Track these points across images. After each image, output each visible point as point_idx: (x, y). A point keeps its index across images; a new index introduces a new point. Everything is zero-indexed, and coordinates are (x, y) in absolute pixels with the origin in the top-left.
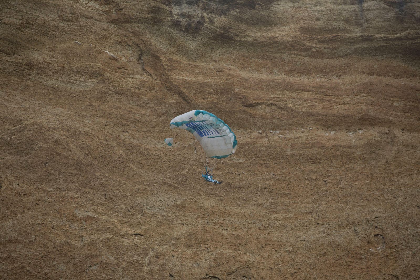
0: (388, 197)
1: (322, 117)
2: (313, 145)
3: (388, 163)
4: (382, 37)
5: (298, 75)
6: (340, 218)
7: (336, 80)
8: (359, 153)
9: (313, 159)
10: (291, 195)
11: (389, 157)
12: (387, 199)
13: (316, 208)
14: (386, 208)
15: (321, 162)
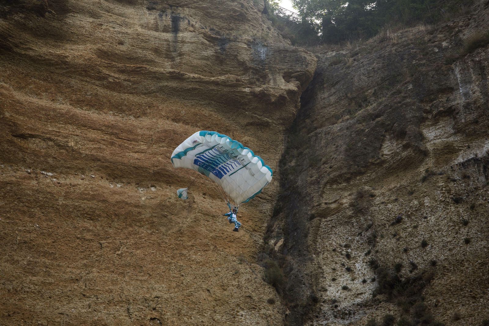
0: (175, 274)
1: (109, 164)
2: (93, 197)
3: (180, 232)
4: (196, 77)
5: (87, 107)
6: (111, 292)
7: (133, 121)
8: (148, 215)
9: (89, 215)
10: (55, 255)
11: (182, 225)
12: (173, 276)
13: (85, 276)
14: (169, 287)
15: (100, 219)
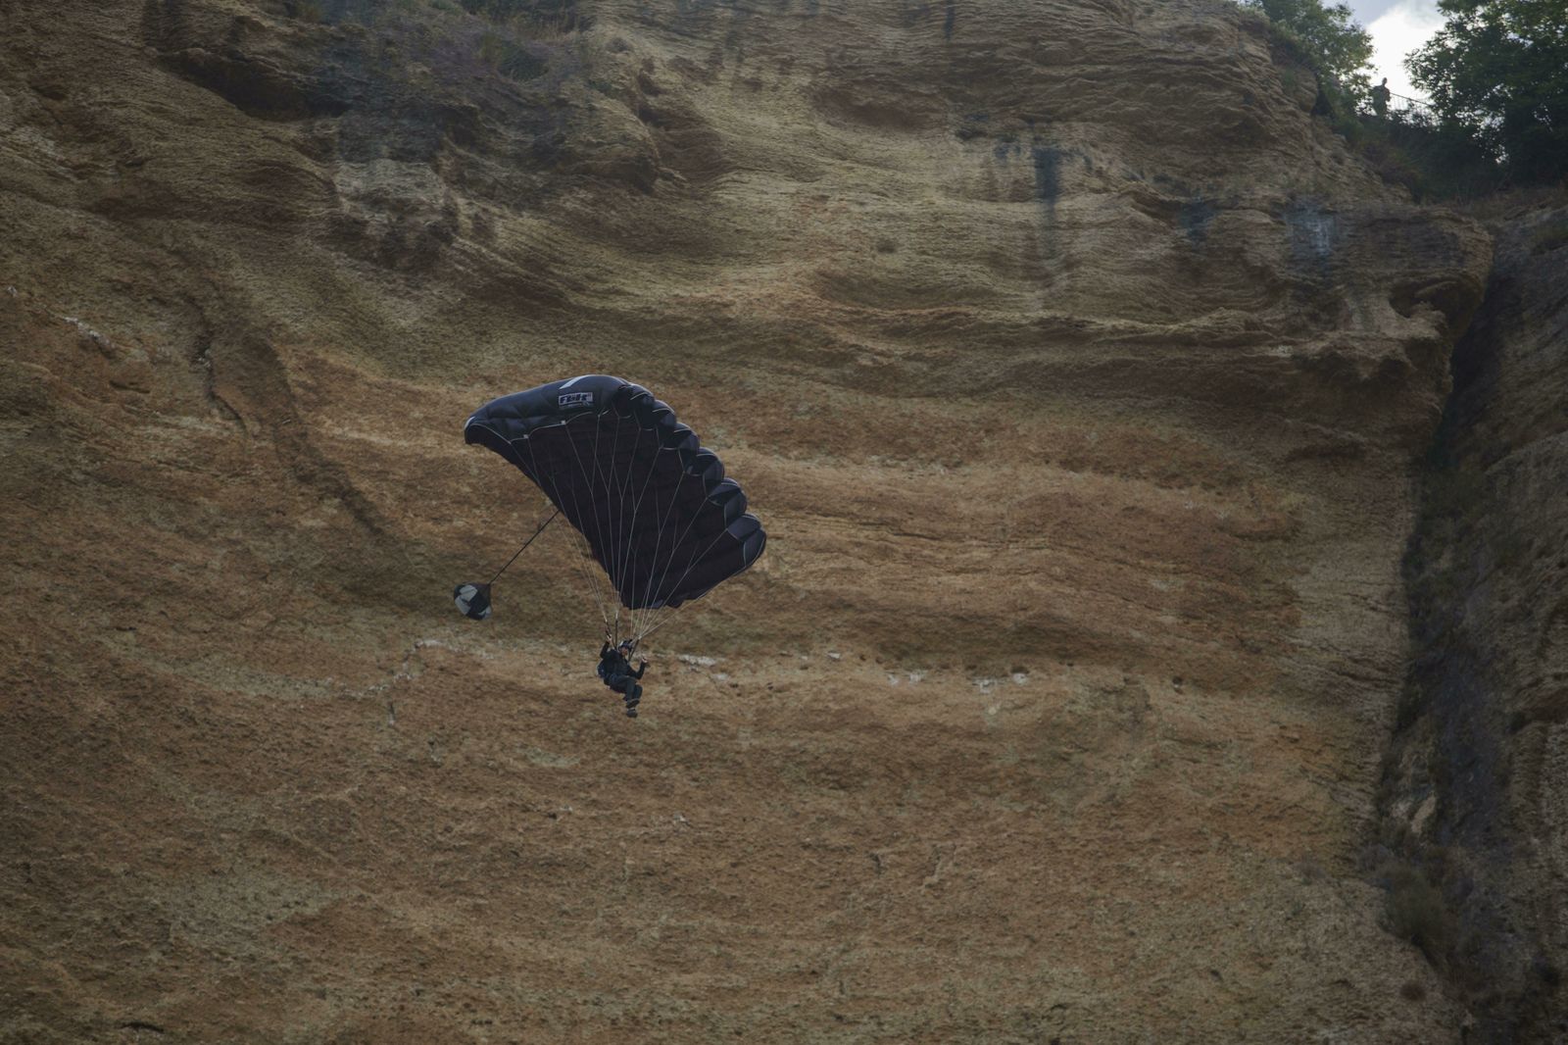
0: (1109, 930)
1: (881, 613)
2: (841, 720)
3: (1115, 804)
4: (1121, 328)
5: (801, 450)
6: (921, 1001)
7: (942, 477)
8: (1012, 760)
9: (834, 773)
10: (743, 902)
11: (1118, 780)
12: (1104, 939)
13: (837, 958)
14: (1095, 972)
15: (866, 783)
